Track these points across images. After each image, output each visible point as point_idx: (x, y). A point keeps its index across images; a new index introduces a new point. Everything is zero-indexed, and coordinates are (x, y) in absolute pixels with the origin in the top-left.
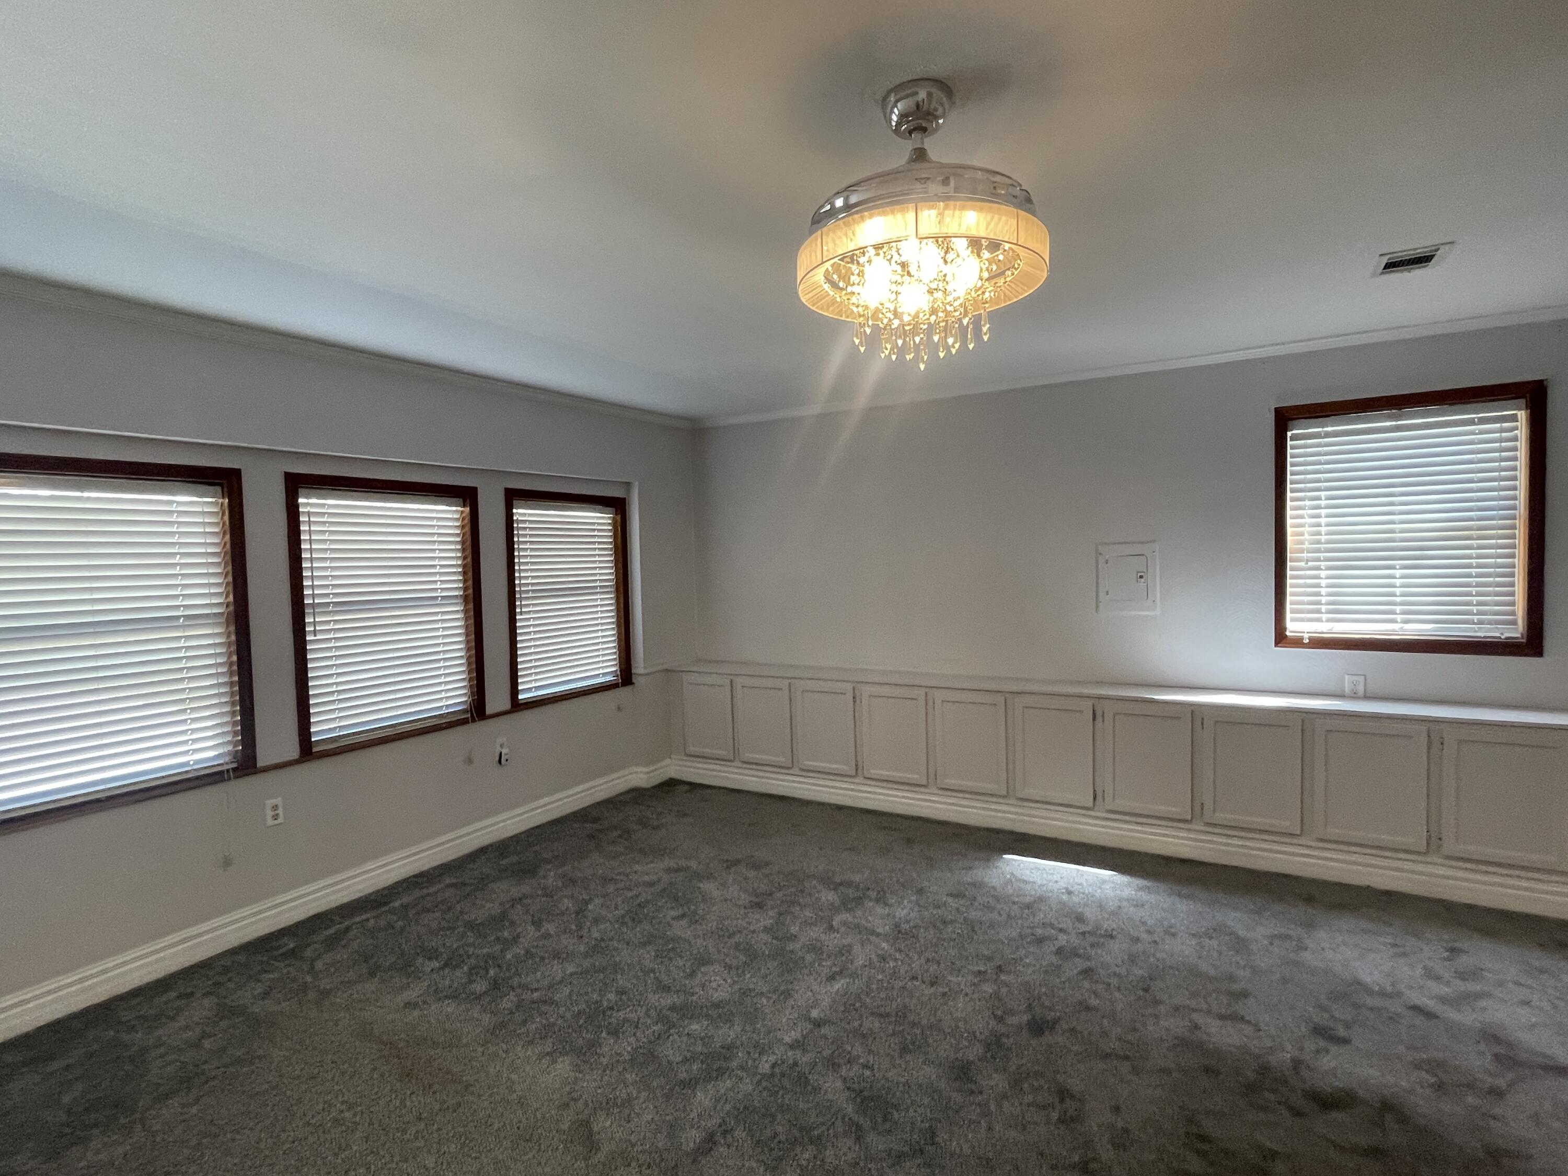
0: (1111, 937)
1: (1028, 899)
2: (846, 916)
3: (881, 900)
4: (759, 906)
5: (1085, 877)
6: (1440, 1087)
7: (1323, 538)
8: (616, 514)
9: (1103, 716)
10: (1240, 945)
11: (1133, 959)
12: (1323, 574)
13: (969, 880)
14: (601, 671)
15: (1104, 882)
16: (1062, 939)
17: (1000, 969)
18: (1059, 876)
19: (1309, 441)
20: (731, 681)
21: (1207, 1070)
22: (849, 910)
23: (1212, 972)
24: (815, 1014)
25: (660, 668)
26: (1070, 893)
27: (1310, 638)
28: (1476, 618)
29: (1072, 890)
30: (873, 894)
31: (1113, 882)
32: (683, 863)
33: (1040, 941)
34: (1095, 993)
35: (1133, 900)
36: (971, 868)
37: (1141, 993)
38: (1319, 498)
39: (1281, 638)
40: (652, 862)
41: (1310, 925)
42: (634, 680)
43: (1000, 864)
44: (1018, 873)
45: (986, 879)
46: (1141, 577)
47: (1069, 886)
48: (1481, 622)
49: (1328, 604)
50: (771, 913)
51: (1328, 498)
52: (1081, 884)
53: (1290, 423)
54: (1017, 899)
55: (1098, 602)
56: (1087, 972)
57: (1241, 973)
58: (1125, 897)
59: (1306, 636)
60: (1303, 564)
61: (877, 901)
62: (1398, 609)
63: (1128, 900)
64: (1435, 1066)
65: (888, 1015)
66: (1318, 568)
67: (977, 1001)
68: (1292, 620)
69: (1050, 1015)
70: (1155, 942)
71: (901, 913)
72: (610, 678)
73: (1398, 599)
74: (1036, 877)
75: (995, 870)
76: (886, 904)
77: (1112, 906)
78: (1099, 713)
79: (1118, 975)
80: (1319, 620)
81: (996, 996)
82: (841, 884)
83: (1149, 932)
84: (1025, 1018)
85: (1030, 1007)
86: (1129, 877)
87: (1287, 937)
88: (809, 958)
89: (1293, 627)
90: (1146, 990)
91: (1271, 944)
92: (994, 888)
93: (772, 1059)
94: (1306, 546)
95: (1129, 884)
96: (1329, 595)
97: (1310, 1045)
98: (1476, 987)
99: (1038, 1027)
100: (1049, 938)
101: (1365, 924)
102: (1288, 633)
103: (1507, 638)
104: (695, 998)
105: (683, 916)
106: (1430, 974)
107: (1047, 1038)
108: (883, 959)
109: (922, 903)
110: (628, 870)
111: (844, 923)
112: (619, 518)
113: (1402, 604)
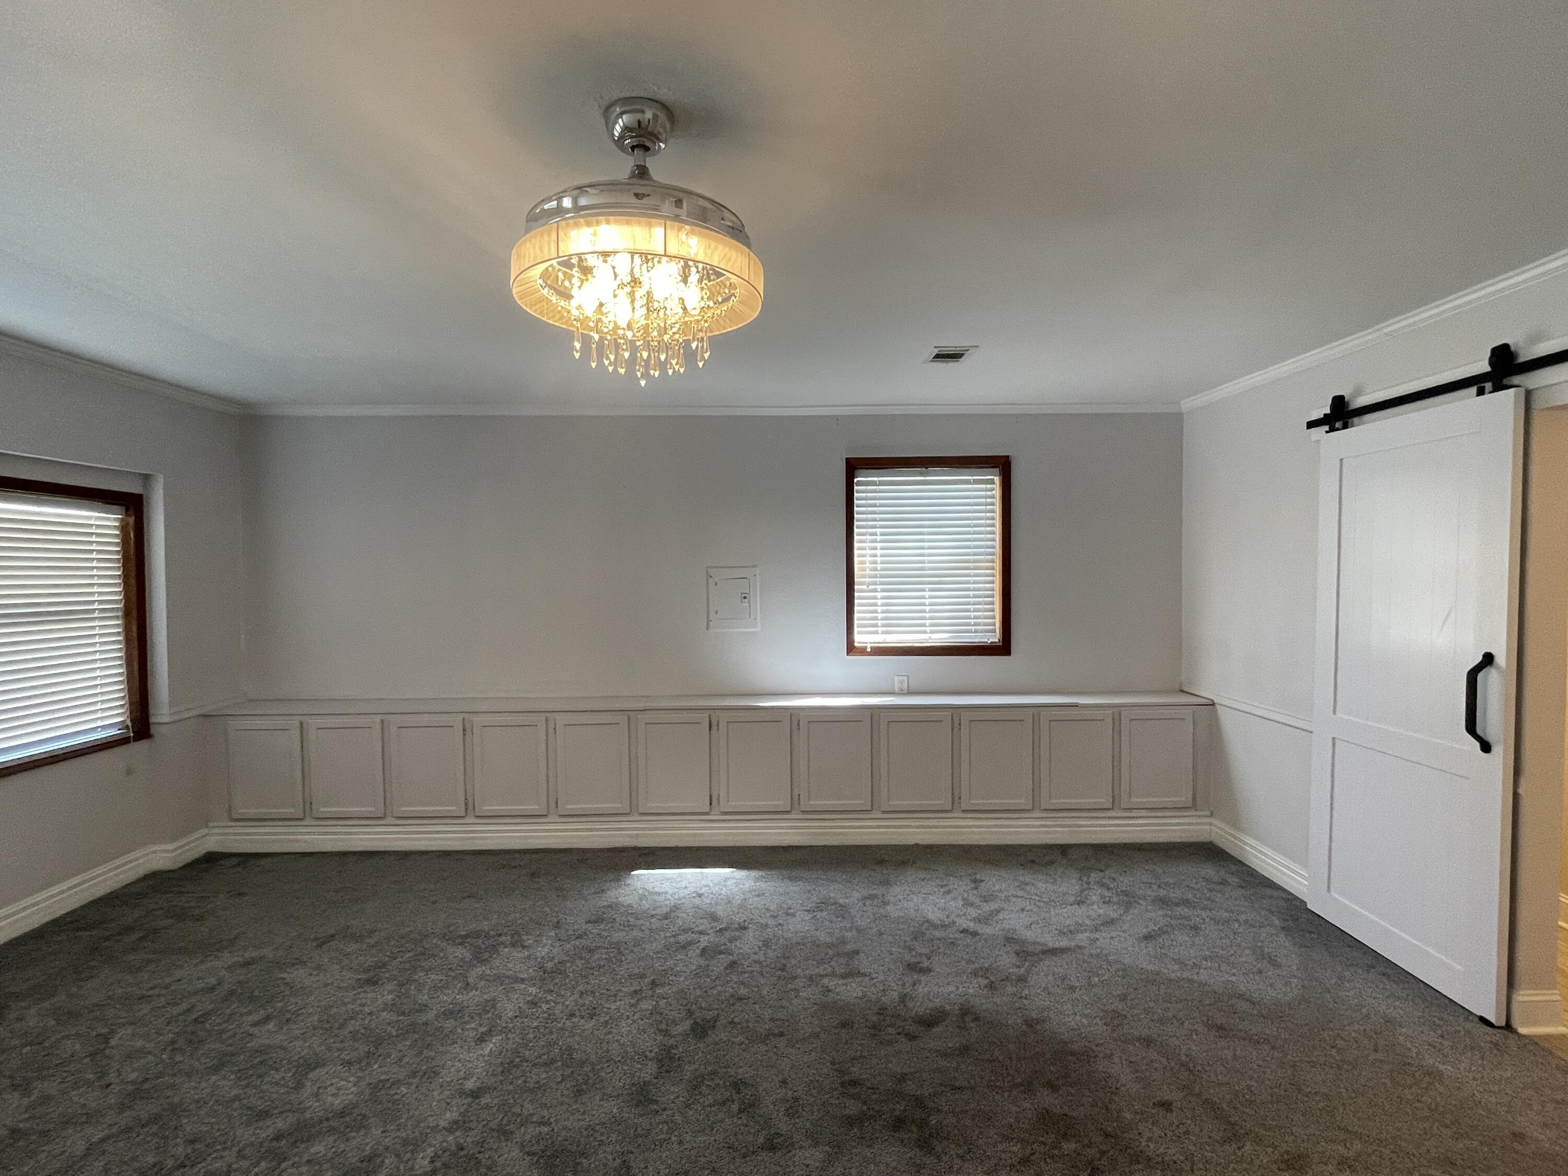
0: (745, 928)
1: (665, 910)
2: (479, 970)
3: (517, 943)
4: (372, 982)
5: (710, 878)
6: (991, 986)
7: (879, 566)
8: (127, 515)
9: (718, 725)
10: (842, 911)
11: (767, 944)
12: (879, 595)
13: (606, 903)
14: (99, 723)
15: (726, 879)
16: (704, 941)
17: (654, 984)
18: (687, 882)
19: (869, 488)
20: (301, 724)
21: (844, 1025)
22: (483, 962)
23: (828, 940)
24: (470, 1085)
25: (196, 712)
26: (700, 896)
27: (871, 648)
28: (973, 628)
29: (701, 892)
30: (506, 939)
31: (734, 878)
32: (251, 954)
33: (684, 947)
34: (743, 983)
35: (755, 891)
36: (603, 891)
37: (779, 973)
38: (875, 534)
39: (851, 649)
40: (202, 962)
41: (886, 883)
42: (153, 730)
43: (629, 881)
44: (649, 887)
45: (621, 899)
46: (745, 598)
47: (698, 890)
48: (976, 631)
49: (883, 619)
50: (389, 987)
51: (882, 534)
52: (707, 886)
53: (857, 472)
54: (654, 912)
55: (708, 621)
56: (732, 965)
57: (849, 934)
58: (747, 890)
59: (869, 646)
60: (864, 587)
61: (513, 945)
62: (928, 622)
63: (750, 892)
64: (984, 972)
65: (553, 1061)
66: (875, 591)
67: (639, 1021)
68: (859, 633)
69: (709, 1015)
70: (780, 924)
71: (542, 952)
72: (114, 732)
73: (927, 615)
74: (666, 887)
75: (627, 889)
76: (524, 947)
77: (738, 900)
78: (714, 723)
79: (758, 962)
80: (876, 633)
81: (655, 1011)
82: (467, 936)
83: (774, 917)
84: (687, 1024)
85: (690, 1013)
86: (746, 871)
87: (876, 896)
88: (449, 1024)
89: (860, 639)
90: (783, 969)
91: (864, 904)
92: (630, 906)
93: (430, 1152)
94: (868, 572)
95: (748, 877)
96: (883, 612)
97: (908, 980)
98: (993, 906)
99: (701, 1030)
100: (690, 943)
101: (922, 875)
102: (856, 644)
103: (992, 643)
104: (308, 1115)
105: (267, 1019)
106: (968, 904)
107: (712, 1037)
108: (533, 1004)
109: (564, 937)
110: (168, 980)
111: (482, 977)
112: (131, 520)
113: (930, 618)
